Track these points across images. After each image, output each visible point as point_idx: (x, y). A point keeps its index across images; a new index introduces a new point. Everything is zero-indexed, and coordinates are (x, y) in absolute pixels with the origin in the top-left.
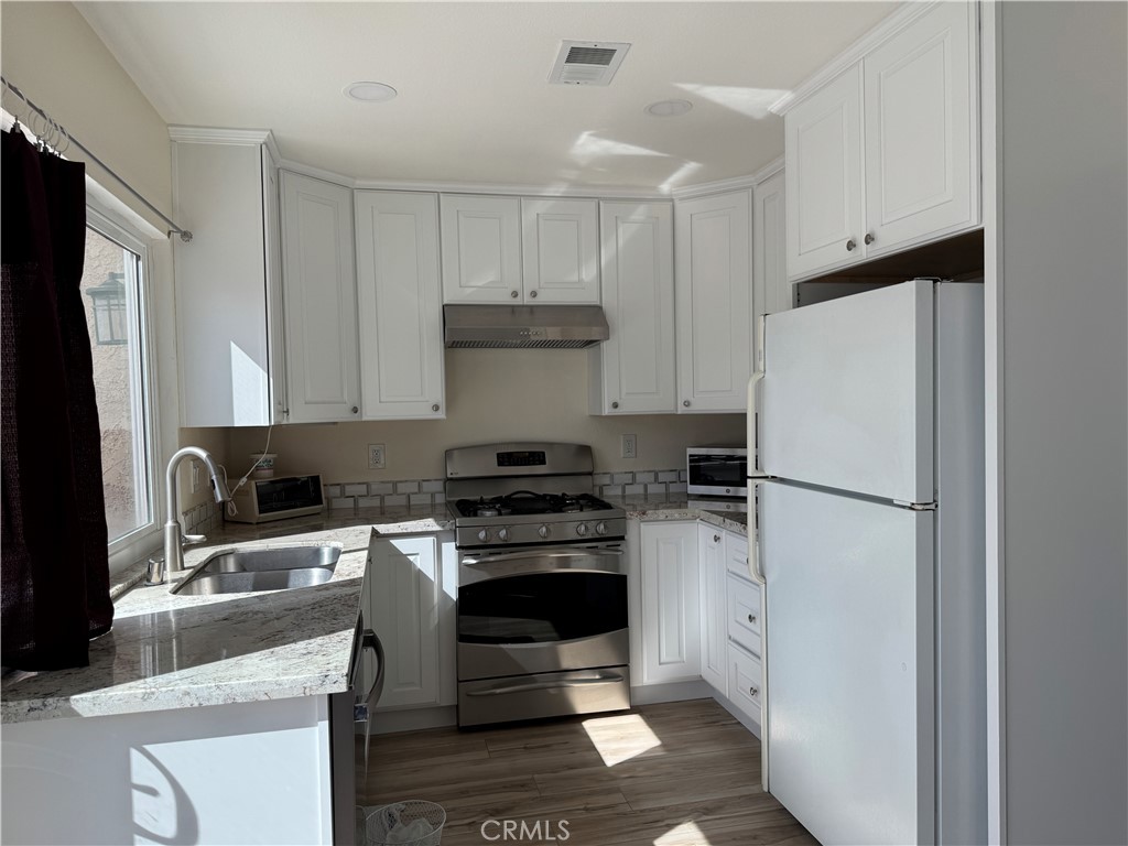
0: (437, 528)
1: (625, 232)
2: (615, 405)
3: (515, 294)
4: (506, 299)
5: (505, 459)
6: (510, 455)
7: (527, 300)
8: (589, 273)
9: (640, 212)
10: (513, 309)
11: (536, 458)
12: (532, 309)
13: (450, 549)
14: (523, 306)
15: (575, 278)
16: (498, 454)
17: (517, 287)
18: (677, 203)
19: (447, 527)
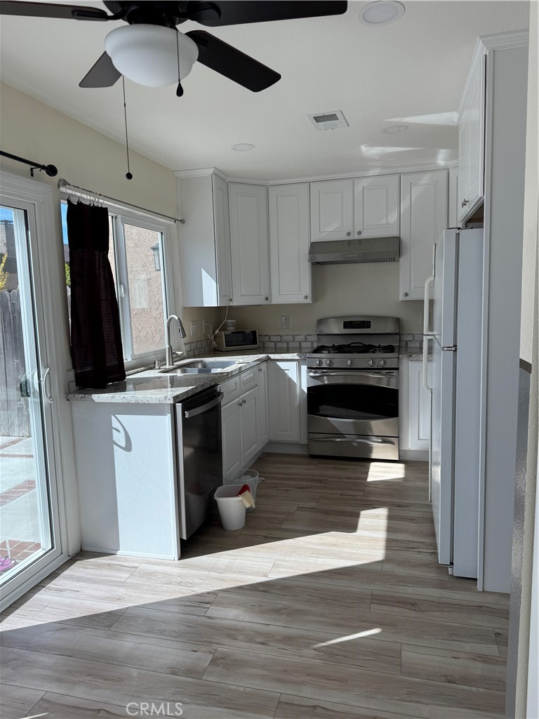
0: (298, 358)
1: (416, 191)
2: (407, 295)
3: (349, 234)
4: (344, 237)
5: (347, 325)
6: (351, 322)
7: (356, 237)
8: (393, 218)
9: (426, 179)
10: (349, 242)
11: (366, 324)
12: (360, 241)
13: (304, 368)
14: (354, 240)
15: (384, 222)
16: (344, 322)
17: (349, 229)
18: (450, 170)
19: (302, 358)
